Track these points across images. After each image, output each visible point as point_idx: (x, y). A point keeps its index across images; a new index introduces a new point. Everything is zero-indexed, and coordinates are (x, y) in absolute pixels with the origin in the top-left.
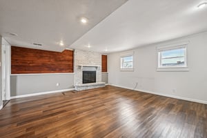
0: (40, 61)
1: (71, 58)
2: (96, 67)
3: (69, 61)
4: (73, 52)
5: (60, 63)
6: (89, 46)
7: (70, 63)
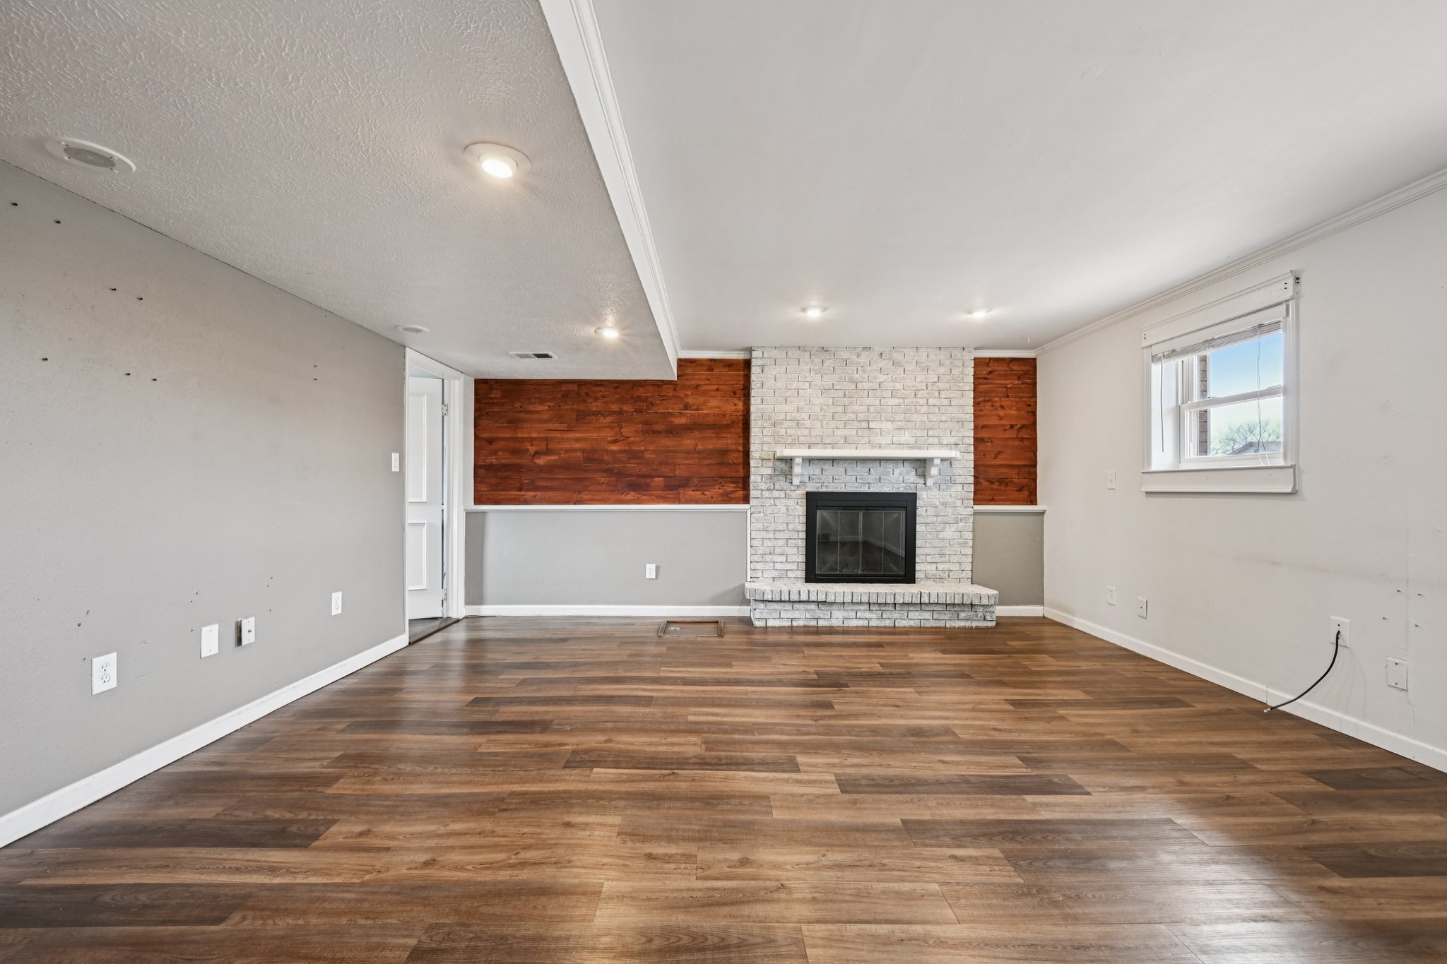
0: (574, 442)
1: (732, 407)
2: (921, 465)
3: (718, 427)
4: (747, 364)
5: (669, 442)
6: (814, 314)
7: (730, 441)
